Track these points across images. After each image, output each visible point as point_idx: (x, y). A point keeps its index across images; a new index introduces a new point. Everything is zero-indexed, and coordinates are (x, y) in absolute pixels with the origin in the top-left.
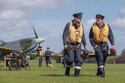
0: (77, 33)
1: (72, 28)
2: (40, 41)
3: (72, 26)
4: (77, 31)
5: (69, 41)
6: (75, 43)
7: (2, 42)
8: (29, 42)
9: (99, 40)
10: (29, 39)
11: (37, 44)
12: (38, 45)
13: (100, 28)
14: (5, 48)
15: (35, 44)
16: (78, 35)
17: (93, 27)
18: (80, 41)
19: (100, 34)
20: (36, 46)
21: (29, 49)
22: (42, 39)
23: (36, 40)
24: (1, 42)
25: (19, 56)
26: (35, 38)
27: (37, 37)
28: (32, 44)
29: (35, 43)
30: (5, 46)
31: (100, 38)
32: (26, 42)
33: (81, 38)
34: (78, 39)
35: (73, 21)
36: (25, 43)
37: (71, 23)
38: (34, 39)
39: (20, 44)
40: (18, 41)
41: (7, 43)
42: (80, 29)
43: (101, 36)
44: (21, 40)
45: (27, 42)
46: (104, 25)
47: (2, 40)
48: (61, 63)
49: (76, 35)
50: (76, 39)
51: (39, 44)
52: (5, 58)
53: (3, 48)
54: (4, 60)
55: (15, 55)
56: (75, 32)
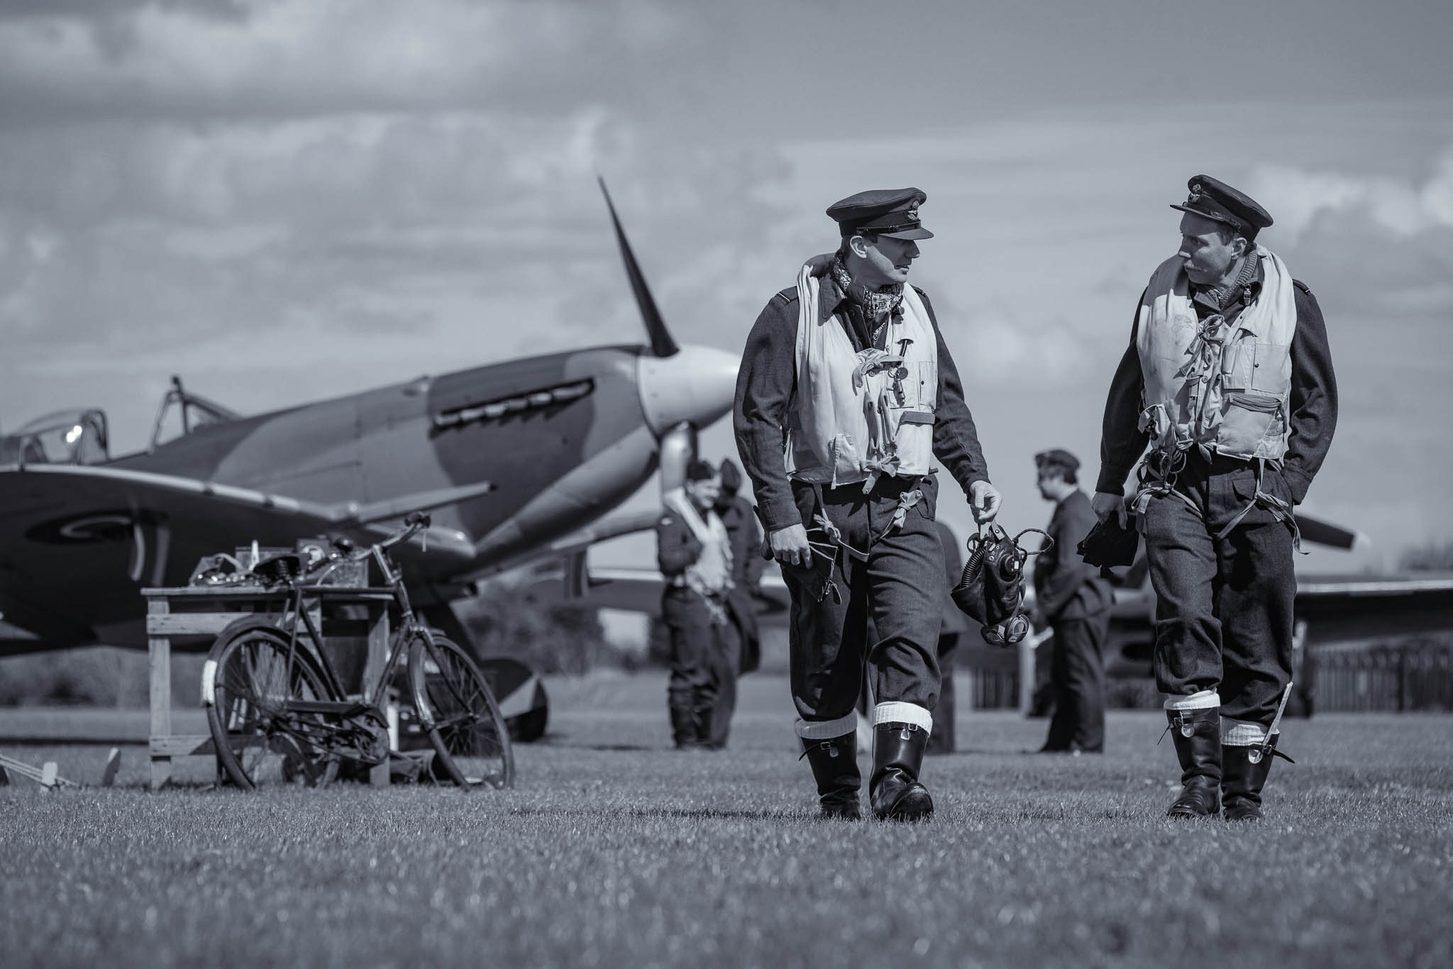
0: (878, 384)
2: (709, 400)
3: (823, 318)
4: (875, 370)
6: (870, 483)
7: (195, 417)
8: (555, 406)
10: (562, 358)
11: (660, 437)
12: (676, 445)
14: (220, 489)
15: (640, 441)
16: (882, 410)
20: (654, 462)
21: (549, 500)
23: (651, 372)
24: (176, 409)
26: (636, 351)
27: (663, 346)
28: (595, 434)
29: (640, 418)
30: (228, 465)
32: (508, 415)
33: (926, 432)
34: (893, 447)
36: (493, 428)
38: (624, 365)
39: (437, 431)
40: (411, 391)
41: (256, 423)
44: (443, 383)
45: (531, 410)
47: (190, 388)
48: (1014, 703)
49: (868, 408)
50: (871, 453)
51: (695, 427)
52: (160, 618)
53: (194, 485)
54: (140, 642)
55: (294, 565)
56: (857, 380)
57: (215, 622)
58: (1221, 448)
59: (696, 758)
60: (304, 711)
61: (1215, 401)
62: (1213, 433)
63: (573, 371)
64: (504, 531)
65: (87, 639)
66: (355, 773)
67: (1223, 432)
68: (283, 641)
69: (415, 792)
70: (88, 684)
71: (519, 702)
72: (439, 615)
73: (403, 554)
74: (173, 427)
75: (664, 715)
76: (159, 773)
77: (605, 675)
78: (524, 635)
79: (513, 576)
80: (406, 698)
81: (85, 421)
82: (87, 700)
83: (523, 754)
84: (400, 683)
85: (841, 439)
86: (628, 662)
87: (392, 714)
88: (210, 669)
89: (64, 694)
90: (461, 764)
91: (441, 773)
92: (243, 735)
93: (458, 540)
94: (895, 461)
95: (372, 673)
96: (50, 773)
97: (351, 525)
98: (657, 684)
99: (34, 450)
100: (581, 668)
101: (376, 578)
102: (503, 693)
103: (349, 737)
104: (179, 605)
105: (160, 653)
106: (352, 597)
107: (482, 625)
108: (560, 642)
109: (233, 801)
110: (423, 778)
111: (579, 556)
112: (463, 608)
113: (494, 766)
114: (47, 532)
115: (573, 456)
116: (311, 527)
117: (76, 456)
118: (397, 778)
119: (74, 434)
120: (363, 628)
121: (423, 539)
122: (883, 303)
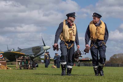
0: (71, 31)
1: (66, 27)
2: (47, 49)
3: (66, 25)
4: (71, 30)
5: (64, 40)
6: (69, 41)
8: (39, 49)
9: (95, 37)
10: (39, 46)
12: (45, 51)
13: (96, 26)
14: (21, 53)
16: (71, 34)
17: (90, 25)
18: (74, 39)
19: (96, 32)
20: (44, 52)
21: (38, 54)
22: (49, 47)
23: (44, 47)
25: (28, 58)
26: (43, 46)
27: (45, 46)
28: (41, 50)
29: (43, 49)
30: (21, 52)
31: (96, 36)
32: (36, 49)
33: (75, 37)
34: (72, 38)
35: (66, 21)
37: (65, 23)
38: (43, 47)
39: (32, 50)
40: (31, 48)
41: (22, 49)
42: (74, 28)
43: (97, 33)
44: (33, 47)
46: (101, 23)
49: (70, 33)
50: (70, 38)
51: (46, 50)
52: (17, 60)
53: (19, 53)
54: (16, 61)
55: (24, 57)
56: (69, 31)
57: (20, 60)
58: (100, 39)
59: (46, 68)
60: (25, 65)
61: (99, 34)
62: (99, 38)
63: (40, 47)
64: (36, 56)
65: (13, 61)
66: (27, 69)
67: (100, 37)
68: (24, 61)
69: (31, 70)
70: (13, 63)
71: (37, 65)
72: (32, 60)
73: (30, 57)
74: (18, 50)
75: (45, 66)
76: (17, 69)
77: (41, 64)
78: (37, 61)
79: (36, 58)
80: (30, 65)
81: (13, 49)
82: (13, 64)
83: (37, 68)
84: (30, 64)
85: (67, 37)
86: (43, 63)
87: (30, 66)
88: (20, 63)
89: (12, 64)
90: (33, 68)
91: (32, 69)
92: (21, 67)
93: (33, 56)
94: (72, 39)
95: (28, 63)
96: (11, 68)
97: (28, 55)
98: (44, 64)
99: (10, 51)
100: (40, 63)
101: (29, 58)
102: (36, 64)
103: (27, 67)
104: (18, 59)
105: (17, 62)
106: (28, 59)
107: (35, 61)
108: (39, 62)
109: (21, 70)
110: (31, 69)
111: (40, 57)
112: (34, 60)
113: (35, 68)
114: (11, 55)
115: (40, 52)
116: (25, 55)
117: (13, 51)
118: (30, 69)
119: (12, 50)
120: (28, 61)
121: (31, 56)
122: (72, 23)
